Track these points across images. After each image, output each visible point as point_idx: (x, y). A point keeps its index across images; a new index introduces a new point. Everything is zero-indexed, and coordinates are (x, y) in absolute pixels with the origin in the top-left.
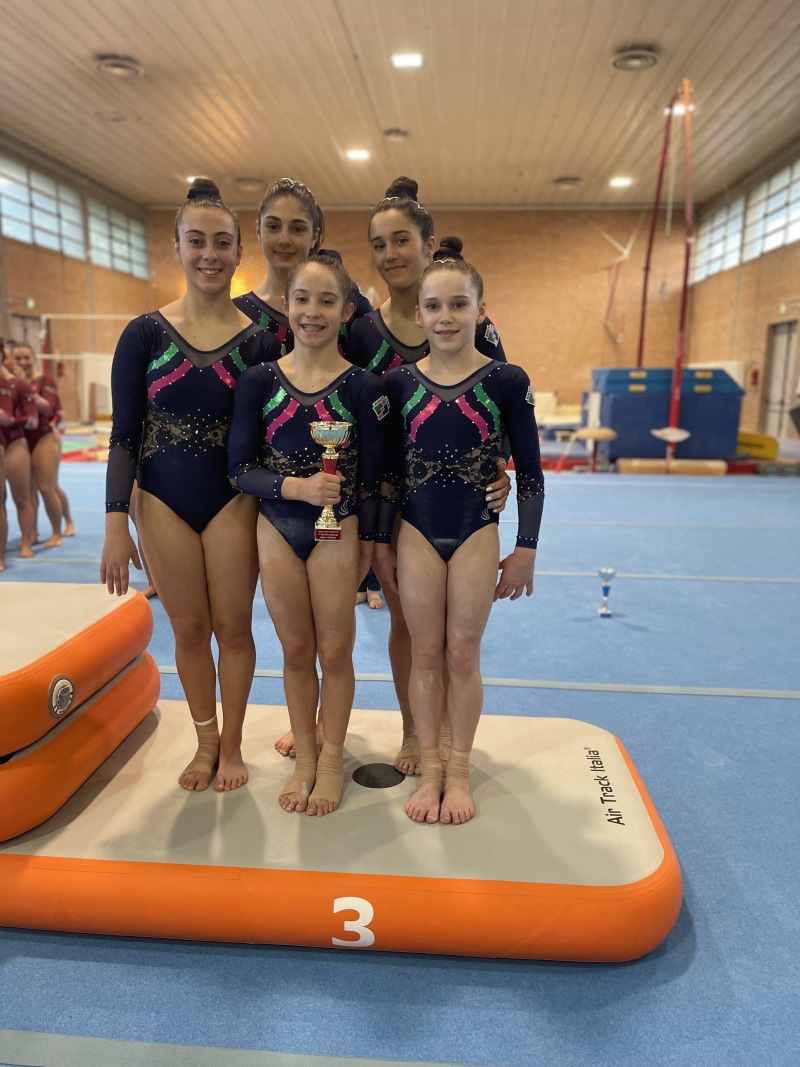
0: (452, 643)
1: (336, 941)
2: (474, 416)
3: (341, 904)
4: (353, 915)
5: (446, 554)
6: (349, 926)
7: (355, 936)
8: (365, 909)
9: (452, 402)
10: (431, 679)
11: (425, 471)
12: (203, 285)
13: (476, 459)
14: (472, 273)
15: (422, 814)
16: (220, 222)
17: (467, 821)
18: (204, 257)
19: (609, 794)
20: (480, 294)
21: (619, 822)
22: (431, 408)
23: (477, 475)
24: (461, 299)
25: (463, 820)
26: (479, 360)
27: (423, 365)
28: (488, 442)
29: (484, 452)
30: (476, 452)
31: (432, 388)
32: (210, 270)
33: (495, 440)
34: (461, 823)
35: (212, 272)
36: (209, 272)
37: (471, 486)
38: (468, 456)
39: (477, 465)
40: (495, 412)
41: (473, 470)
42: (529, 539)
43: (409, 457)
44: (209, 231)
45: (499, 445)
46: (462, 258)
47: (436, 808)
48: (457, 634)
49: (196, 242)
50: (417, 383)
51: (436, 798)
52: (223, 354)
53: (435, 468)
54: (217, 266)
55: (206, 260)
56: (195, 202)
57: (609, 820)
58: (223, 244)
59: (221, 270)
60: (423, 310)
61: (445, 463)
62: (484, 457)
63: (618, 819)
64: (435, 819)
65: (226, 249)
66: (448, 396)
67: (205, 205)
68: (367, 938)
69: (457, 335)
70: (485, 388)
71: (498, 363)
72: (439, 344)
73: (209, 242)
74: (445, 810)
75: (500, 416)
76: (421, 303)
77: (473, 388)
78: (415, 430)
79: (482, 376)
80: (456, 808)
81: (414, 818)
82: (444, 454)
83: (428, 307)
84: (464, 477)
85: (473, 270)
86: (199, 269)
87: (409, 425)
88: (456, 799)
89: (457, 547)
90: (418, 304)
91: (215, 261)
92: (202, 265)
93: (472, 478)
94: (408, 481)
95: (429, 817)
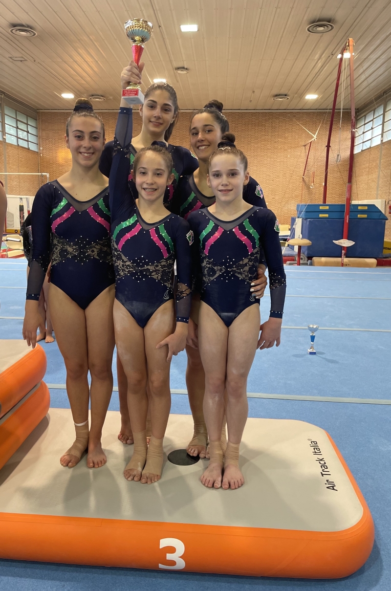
0: (229, 378)
1: (161, 566)
2: (244, 239)
3: (164, 543)
4: (172, 550)
5: (228, 322)
6: (169, 557)
7: (173, 563)
8: (180, 547)
9: (231, 231)
10: (217, 399)
11: (214, 272)
12: (83, 162)
13: (246, 265)
14: (241, 155)
15: (211, 482)
16: (93, 125)
17: (239, 487)
18: (83, 146)
19: (326, 470)
20: (246, 167)
21: (333, 489)
22: (217, 235)
23: (247, 274)
24: (235, 171)
25: (237, 487)
26: (245, 206)
27: (212, 209)
28: (252, 254)
29: (250, 260)
30: (246, 261)
31: (218, 223)
32: (87, 153)
33: (257, 253)
34: (236, 489)
35: (88, 155)
36: (86, 155)
37: (243, 281)
38: (241, 263)
39: (247, 268)
40: (256, 236)
41: (244, 271)
42: (278, 312)
43: (204, 264)
44: (87, 130)
45: (258, 256)
46: (234, 146)
47: (220, 479)
48: (233, 371)
49: (79, 137)
50: (209, 220)
51: (220, 471)
52: (93, 203)
53: (221, 270)
54: (91, 151)
55: (85, 147)
56: (79, 113)
57: (327, 488)
58: (95, 138)
59: (93, 153)
60: (211, 178)
61: (227, 267)
62: (251, 263)
63: (333, 487)
64: (220, 486)
65: (96, 141)
66: (228, 227)
67: (85, 115)
68: (181, 564)
69: (232, 192)
70: (250, 222)
71: (257, 208)
72: (222, 197)
73: (87, 137)
74: (225, 480)
75: (259, 239)
76: (210, 173)
77: (243, 223)
78: (208, 248)
79: (248, 215)
80: (232, 479)
81: (206, 485)
82: (226, 262)
83: (214, 175)
84: (239, 276)
85: (241, 153)
86: (80, 153)
87: (204, 245)
88: (232, 473)
89: (235, 318)
90: (208, 173)
91: (90, 148)
92: (82, 150)
93: (244, 276)
94: (204, 279)
95: (215, 485)
